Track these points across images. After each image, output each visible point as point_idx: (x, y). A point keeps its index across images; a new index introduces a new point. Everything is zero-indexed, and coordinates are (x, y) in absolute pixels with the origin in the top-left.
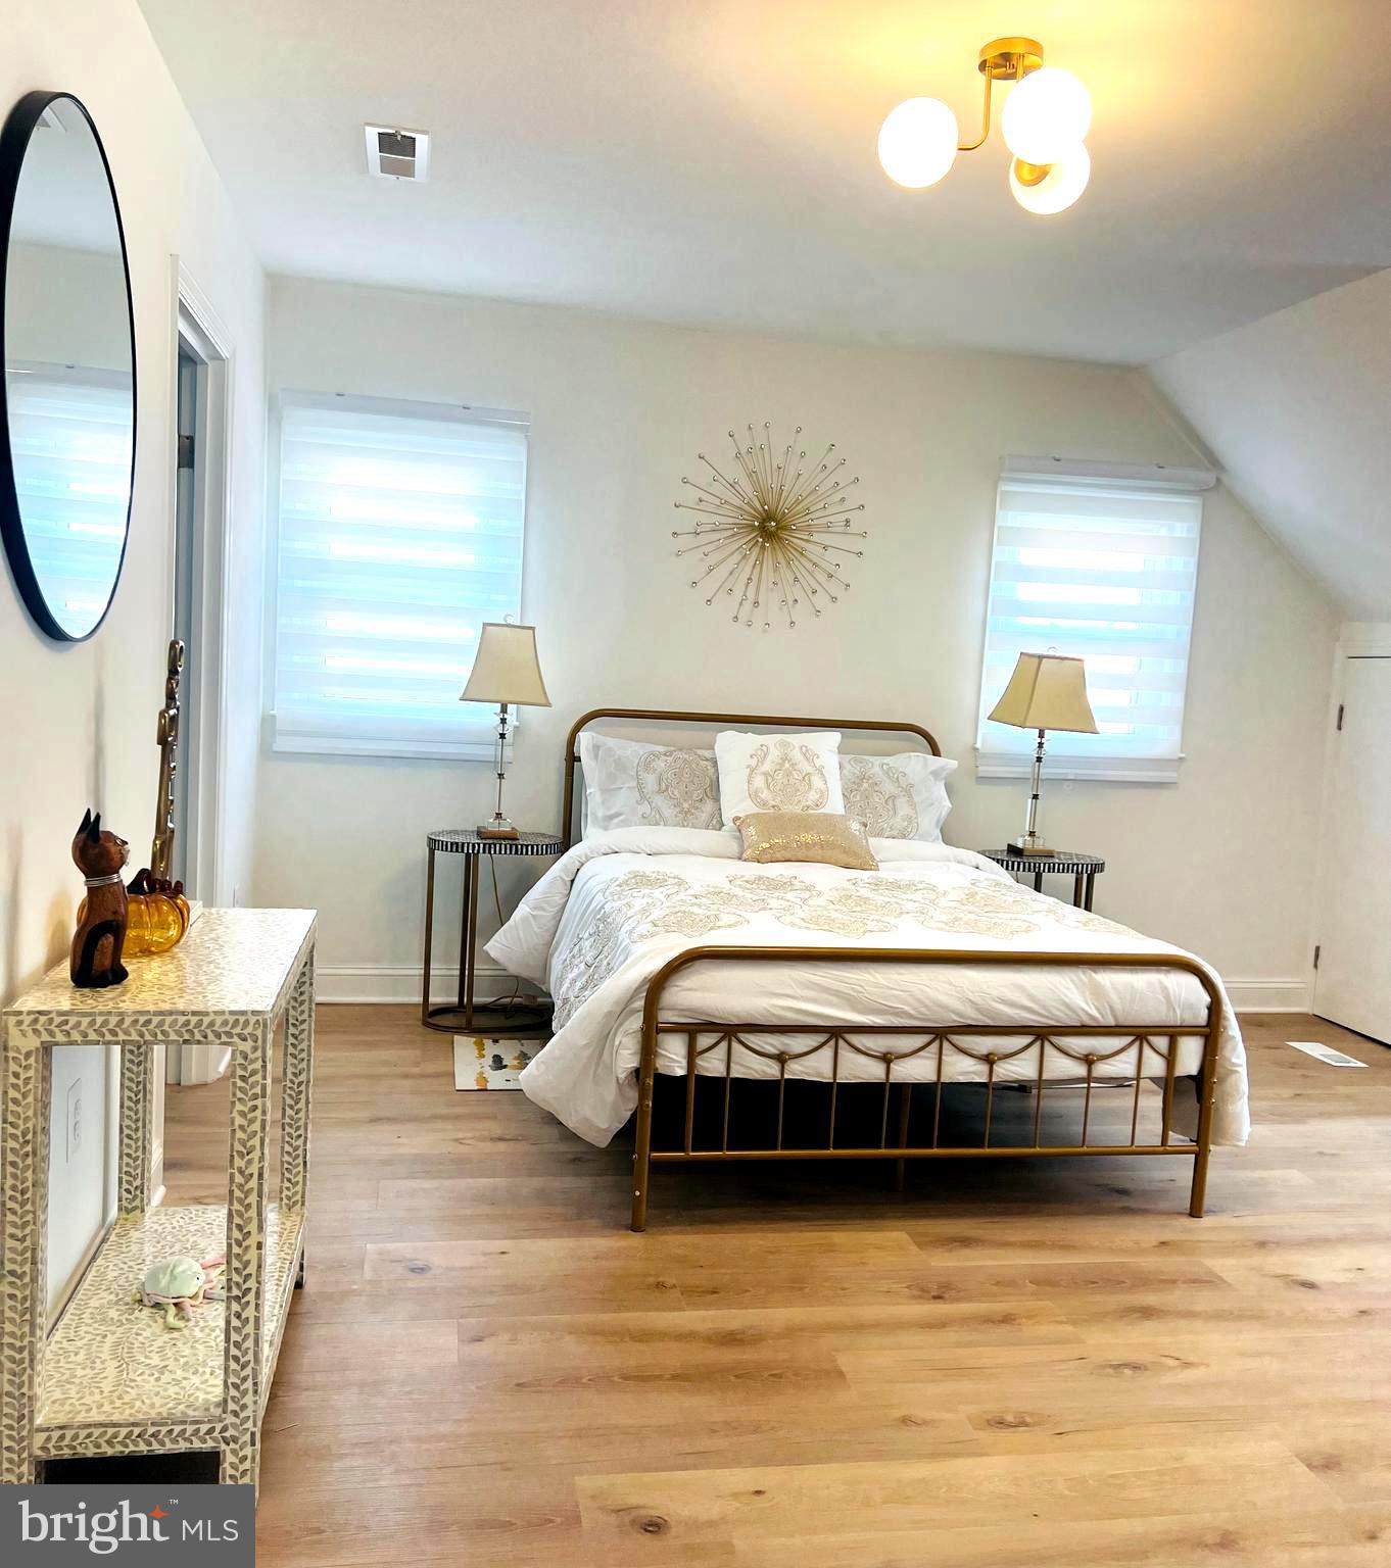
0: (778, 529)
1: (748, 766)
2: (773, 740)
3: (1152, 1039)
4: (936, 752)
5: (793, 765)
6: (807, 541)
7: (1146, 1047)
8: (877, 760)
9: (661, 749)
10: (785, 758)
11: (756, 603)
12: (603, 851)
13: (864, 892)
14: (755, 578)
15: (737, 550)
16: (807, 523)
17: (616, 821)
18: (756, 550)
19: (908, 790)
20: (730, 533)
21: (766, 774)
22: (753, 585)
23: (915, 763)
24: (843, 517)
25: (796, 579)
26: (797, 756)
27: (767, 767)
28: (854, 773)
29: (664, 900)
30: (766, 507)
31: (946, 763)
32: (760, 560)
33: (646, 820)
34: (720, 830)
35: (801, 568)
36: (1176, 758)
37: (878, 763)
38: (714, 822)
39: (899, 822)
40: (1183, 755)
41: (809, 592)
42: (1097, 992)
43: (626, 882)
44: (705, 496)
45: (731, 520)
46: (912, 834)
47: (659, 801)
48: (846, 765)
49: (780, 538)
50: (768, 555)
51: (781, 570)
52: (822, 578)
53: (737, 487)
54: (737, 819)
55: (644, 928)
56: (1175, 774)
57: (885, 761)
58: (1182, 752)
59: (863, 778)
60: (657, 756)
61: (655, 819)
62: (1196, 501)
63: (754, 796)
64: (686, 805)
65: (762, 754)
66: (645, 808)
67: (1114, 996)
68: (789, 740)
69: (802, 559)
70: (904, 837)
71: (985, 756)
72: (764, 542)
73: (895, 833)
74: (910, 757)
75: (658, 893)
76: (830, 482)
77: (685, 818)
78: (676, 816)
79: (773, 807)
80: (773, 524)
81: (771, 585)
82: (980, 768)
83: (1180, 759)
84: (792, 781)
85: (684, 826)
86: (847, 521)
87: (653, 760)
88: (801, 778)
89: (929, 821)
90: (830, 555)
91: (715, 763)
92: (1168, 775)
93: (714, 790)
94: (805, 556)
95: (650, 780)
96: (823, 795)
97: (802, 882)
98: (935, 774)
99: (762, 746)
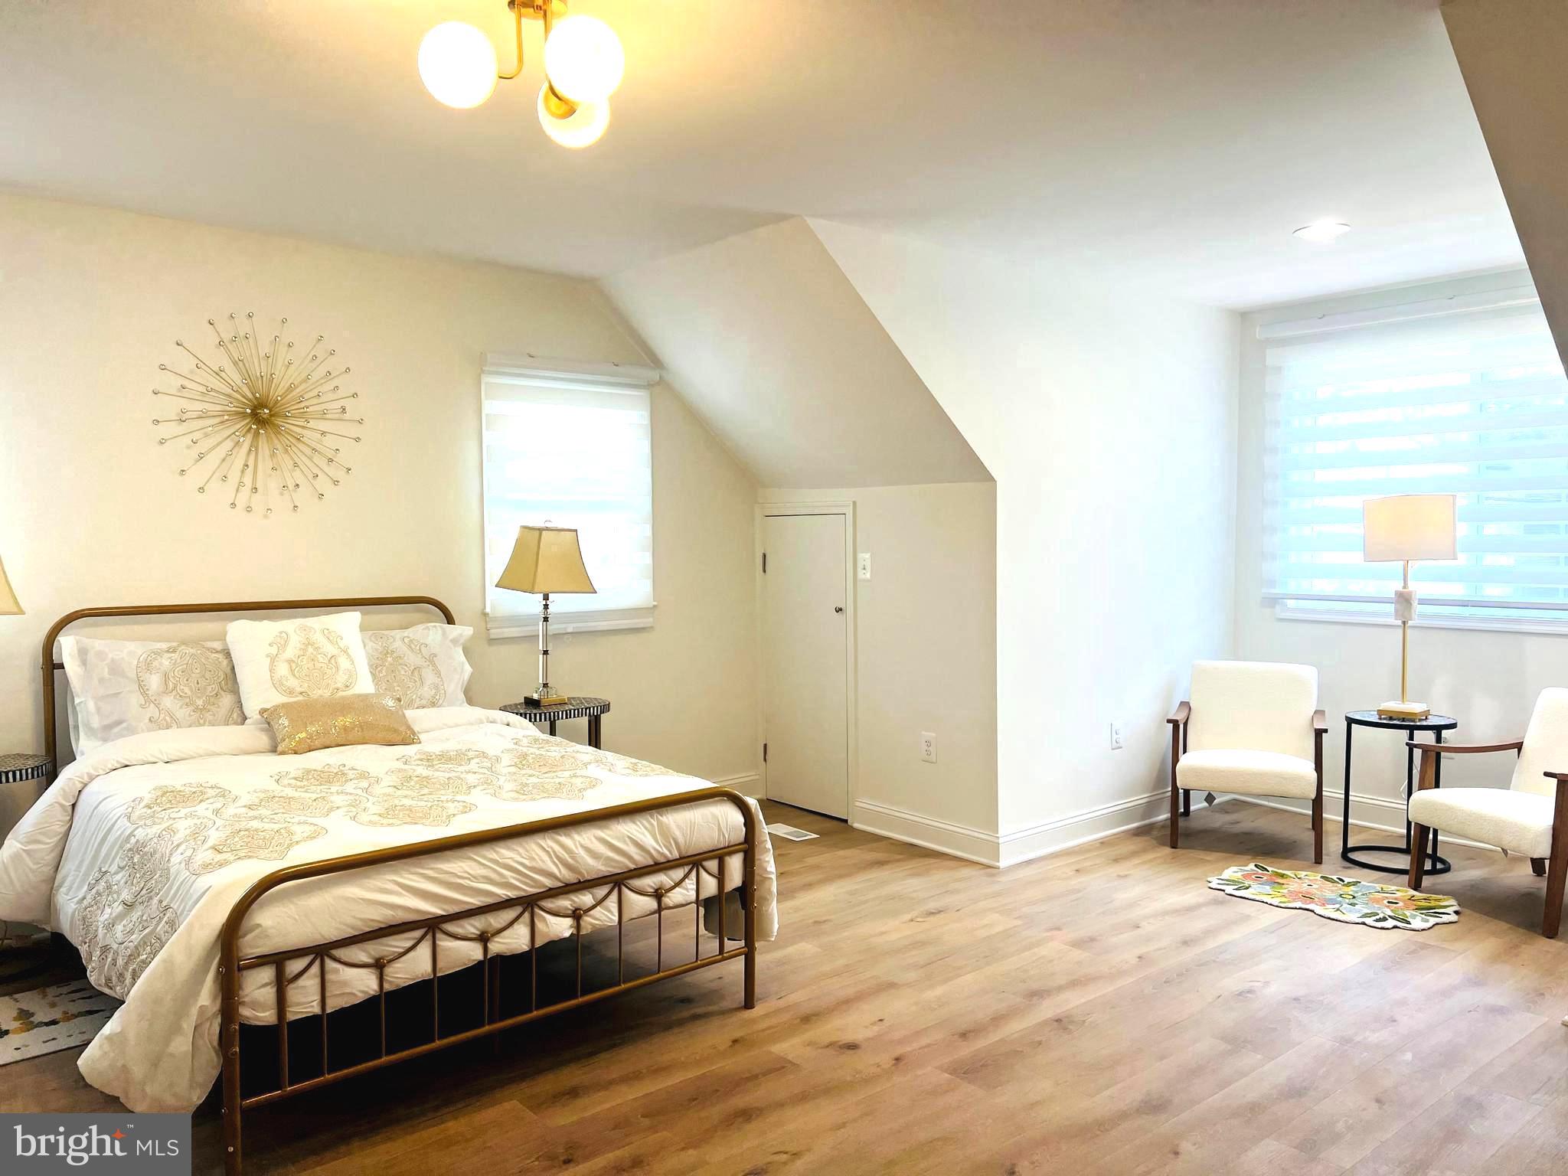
0: (271, 416)
1: (267, 656)
2: (291, 626)
3: (706, 864)
4: (450, 620)
5: (317, 649)
6: (303, 427)
7: (702, 871)
8: (398, 634)
9: (164, 646)
10: (309, 643)
11: (255, 490)
12: (111, 767)
13: (422, 771)
14: (251, 463)
15: (229, 437)
16: (302, 410)
17: (116, 730)
18: (250, 436)
19: (431, 660)
20: (218, 420)
21: (290, 661)
22: (250, 471)
23: (432, 633)
24: (338, 405)
25: (296, 465)
26: (319, 638)
27: (290, 652)
28: (377, 650)
29: (214, 817)
30: (257, 395)
31: (462, 631)
32: (254, 447)
33: (155, 724)
34: (243, 724)
35: (299, 454)
36: (652, 606)
37: (398, 637)
38: (235, 715)
39: (427, 691)
40: (655, 603)
41: (310, 476)
42: (665, 833)
43: (156, 802)
44: (186, 383)
45: (219, 408)
46: (441, 701)
47: (168, 702)
48: (367, 641)
49: (274, 424)
50: (263, 443)
51: (278, 454)
52: (323, 463)
53: (222, 374)
54: (262, 711)
55: (204, 856)
56: (651, 620)
57: (406, 635)
58: (654, 601)
59: (387, 652)
60: (158, 653)
61: (167, 723)
62: (643, 394)
63: (278, 685)
64: (200, 702)
65: (282, 642)
66: (152, 710)
67: (678, 834)
68: (308, 624)
69: (300, 446)
70: (433, 704)
71: (495, 619)
72: (258, 429)
73: (424, 702)
74: (428, 628)
75: (202, 809)
76: (321, 371)
77: (201, 716)
78: (190, 715)
79: (301, 693)
80: (267, 411)
81: (270, 471)
82: (492, 631)
83: (655, 606)
84: (318, 665)
85: (201, 725)
86: (344, 410)
87: (155, 659)
88: (326, 661)
89: (454, 686)
90: (328, 441)
91: (227, 654)
92: (647, 621)
93: (231, 681)
94: (304, 443)
95: (154, 682)
96: (352, 675)
97: (353, 769)
98: (454, 641)
99: (281, 633)
